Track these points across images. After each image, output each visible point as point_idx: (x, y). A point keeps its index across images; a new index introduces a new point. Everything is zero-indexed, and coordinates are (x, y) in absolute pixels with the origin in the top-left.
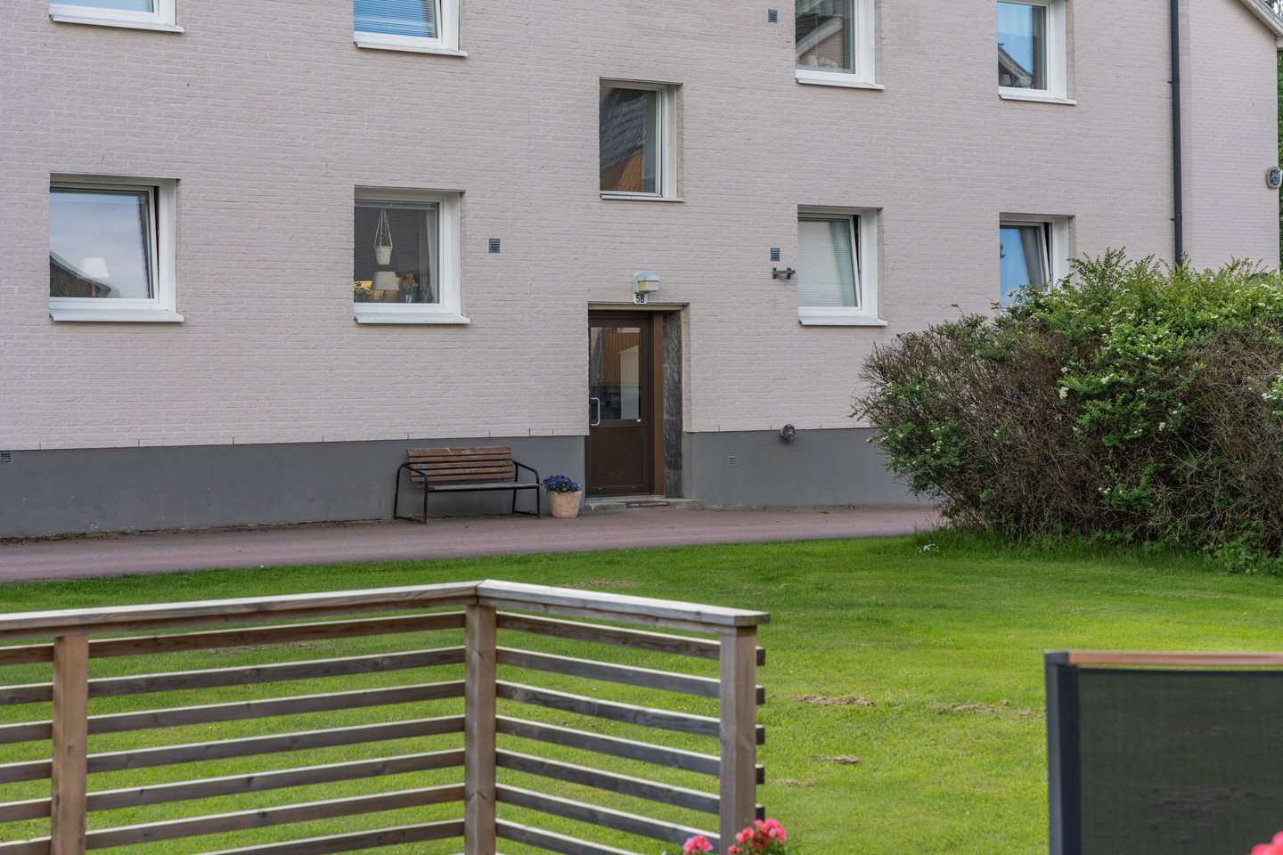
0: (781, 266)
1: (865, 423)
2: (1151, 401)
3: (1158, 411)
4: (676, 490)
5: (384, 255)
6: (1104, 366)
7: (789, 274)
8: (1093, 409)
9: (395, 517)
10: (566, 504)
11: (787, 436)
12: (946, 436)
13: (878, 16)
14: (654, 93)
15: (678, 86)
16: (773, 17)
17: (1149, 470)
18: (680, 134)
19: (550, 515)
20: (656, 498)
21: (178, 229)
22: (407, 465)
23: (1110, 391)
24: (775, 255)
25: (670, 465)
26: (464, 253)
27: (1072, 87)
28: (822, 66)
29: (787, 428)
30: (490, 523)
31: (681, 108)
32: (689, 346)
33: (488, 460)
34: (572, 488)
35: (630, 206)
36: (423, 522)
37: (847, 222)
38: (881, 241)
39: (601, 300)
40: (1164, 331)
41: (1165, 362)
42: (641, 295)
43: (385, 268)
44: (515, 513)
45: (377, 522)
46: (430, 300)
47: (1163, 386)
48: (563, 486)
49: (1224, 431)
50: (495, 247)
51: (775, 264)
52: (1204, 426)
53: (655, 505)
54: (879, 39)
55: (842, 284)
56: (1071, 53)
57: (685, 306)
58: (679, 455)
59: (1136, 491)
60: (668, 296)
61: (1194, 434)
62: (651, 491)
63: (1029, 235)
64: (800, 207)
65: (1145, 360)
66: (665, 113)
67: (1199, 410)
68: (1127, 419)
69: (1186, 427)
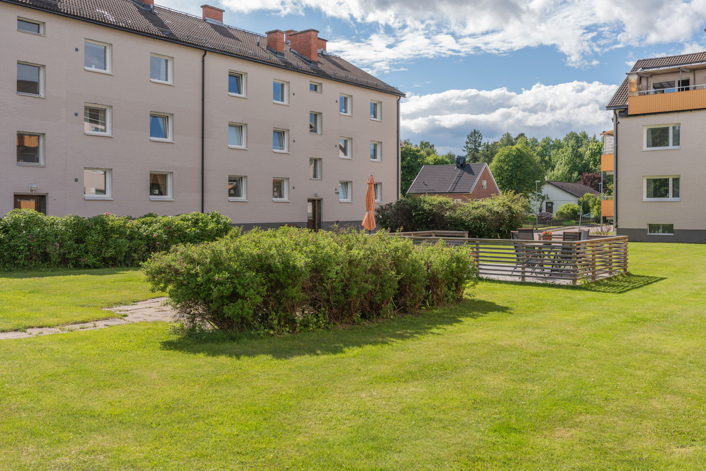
2: (427, 216)
6: (419, 211)
7: (338, 193)
12: (390, 221)
13: (352, 146)
14: (317, 160)
15: (321, 159)
16: (336, 146)
18: (322, 167)
21: (246, 185)
23: (420, 214)
24: (336, 190)
26: (288, 189)
27: (382, 158)
29: (338, 221)
31: (322, 163)
32: (323, 206)
37: (345, 184)
38: (352, 188)
39: (309, 198)
40: (428, 205)
41: (429, 210)
42: (316, 197)
46: (282, 197)
47: (429, 214)
50: (294, 188)
54: (352, 150)
55: (344, 194)
56: (381, 152)
57: (322, 199)
58: (321, 226)
60: (319, 197)
64: (340, 181)
65: (425, 210)
66: (320, 164)
67: (434, 217)
68: (423, 218)
69: (432, 220)
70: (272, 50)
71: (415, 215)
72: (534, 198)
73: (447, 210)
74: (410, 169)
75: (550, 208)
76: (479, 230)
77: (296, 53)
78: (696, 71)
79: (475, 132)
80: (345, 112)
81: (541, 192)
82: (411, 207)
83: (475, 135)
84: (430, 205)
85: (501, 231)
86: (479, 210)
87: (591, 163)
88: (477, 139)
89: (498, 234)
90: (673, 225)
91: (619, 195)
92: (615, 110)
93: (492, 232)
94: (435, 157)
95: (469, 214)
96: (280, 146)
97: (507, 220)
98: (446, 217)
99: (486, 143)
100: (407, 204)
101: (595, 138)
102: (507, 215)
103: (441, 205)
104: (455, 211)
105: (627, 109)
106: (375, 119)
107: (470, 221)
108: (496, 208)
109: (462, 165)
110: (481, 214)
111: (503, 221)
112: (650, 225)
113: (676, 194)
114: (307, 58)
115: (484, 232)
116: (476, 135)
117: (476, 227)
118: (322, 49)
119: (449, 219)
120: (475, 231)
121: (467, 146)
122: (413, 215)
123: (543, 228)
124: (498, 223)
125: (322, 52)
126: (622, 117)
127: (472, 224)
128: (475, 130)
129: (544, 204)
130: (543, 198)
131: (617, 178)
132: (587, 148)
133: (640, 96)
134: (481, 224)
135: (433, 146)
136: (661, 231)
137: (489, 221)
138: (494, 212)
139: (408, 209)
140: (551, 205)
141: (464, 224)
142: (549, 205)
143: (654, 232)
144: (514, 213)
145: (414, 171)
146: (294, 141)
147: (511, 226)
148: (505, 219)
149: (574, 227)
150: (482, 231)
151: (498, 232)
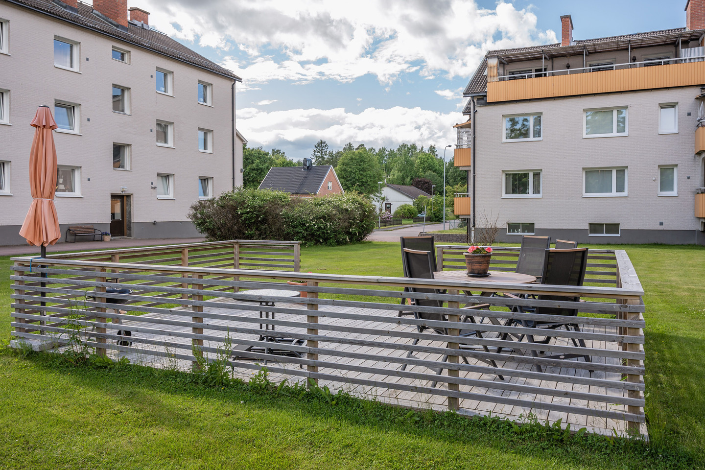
0: (153, 186)
1: (189, 220)
2: (257, 215)
3: (258, 216)
4: (130, 235)
5: (61, 181)
6: (247, 208)
7: (155, 188)
8: (244, 216)
9: (66, 242)
10: (108, 238)
11: (155, 223)
12: (210, 222)
13: (174, 132)
14: (124, 146)
15: (130, 145)
16: (151, 131)
17: (254, 228)
18: (131, 156)
19: (103, 241)
20: (125, 237)
21: (11, 173)
22: (69, 230)
23: (248, 213)
24: (152, 184)
25: (128, 230)
26: (81, 181)
27: (213, 150)
28: (161, 142)
29: (155, 221)
30: (90, 242)
31: (131, 150)
32: (133, 203)
33: (88, 228)
34: (109, 235)
35: (120, 171)
36: (75, 243)
37: (166, 177)
38: (174, 181)
39: (113, 192)
40: (259, 201)
41: (260, 207)
42: (122, 192)
43: (61, 184)
44: (94, 240)
45: (62, 243)
46: (72, 191)
47: (259, 211)
48: (106, 234)
49: (270, 220)
50: (89, 180)
51: (152, 185)
52: (266, 219)
53: (126, 238)
54: (174, 137)
55: (164, 190)
56: (213, 143)
57: (132, 194)
58: (131, 227)
59: (252, 232)
60: (128, 192)
61: (264, 221)
62: (124, 235)
63: (203, 181)
64: (157, 173)
65: (255, 206)
66: (127, 150)
67: (266, 216)
68: (252, 218)
69: (263, 220)
70: (60, 3)
71: (242, 214)
72: (375, 199)
73: (283, 206)
74: (260, 171)
75: (388, 208)
76: (323, 233)
77: (100, 15)
78: (554, 59)
79: (321, 143)
80: (165, 92)
81: (381, 193)
82: (236, 202)
83: (321, 145)
84: (261, 201)
85: (351, 233)
86: (323, 207)
87: (421, 170)
88: (324, 148)
89: (347, 237)
90: (534, 223)
91: (476, 192)
92: (473, 97)
93: (339, 234)
94: (283, 160)
95: (311, 211)
96: (70, 125)
97: (357, 220)
98: (282, 215)
99: (331, 152)
100: (233, 200)
101: (422, 149)
102: (358, 214)
103: (275, 201)
104: (293, 207)
105: (485, 96)
106: (204, 104)
107: (312, 220)
108: (345, 205)
109: (308, 167)
110: (325, 213)
111: (353, 220)
112: (509, 224)
113: (537, 190)
114: (114, 22)
115: (330, 235)
116: (323, 145)
117: (320, 228)
118: (142, 22)
119: (285, 218)
120: (318, 233)
121: (315, 154)
122: (239, 213)
123: (385, 227)
124: (346, 224)
125: (142, 25)
126: (481, 105)
127: (314, 225)
128: (321, 140)
129: (384, 204)
130: (383, 199)
131: (474, 173)
132: (416, 157)
133: (500, 82)
134: (327, 225)
135: (284, 153)
136: (520, 230)
137: (336, 220)
138: (342, 209)
139: (232, 206)
140: (389, 206)
141: (304, 225)
142: (387, 206)
143: (514, 232)
144: (366, 211)
145: (263, 173)
146: (89, 120)
147: (363, 226)
148: (355, 218)
149: (412, 225)
150: (328, 233)
151: (346, 234)
